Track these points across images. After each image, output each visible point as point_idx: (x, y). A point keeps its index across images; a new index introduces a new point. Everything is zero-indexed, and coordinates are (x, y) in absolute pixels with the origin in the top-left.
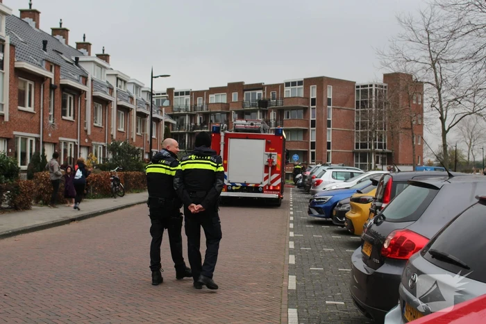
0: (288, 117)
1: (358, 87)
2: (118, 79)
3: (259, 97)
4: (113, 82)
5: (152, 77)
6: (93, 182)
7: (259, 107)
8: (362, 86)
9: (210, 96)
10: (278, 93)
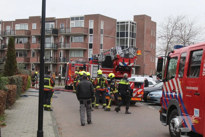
0: (72, 41)
1: (118, 23)
3: (52, 26)
8: (121, 23)
9: (16, 25)
10: (65, 24)
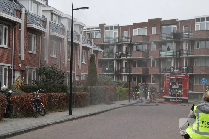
0: (198, 47)
2: (52, 14)
3: (174, 30)
4: (48, 16)
5: (73, 9)
6: (16, 103)
7: (174, 38)
9: (134, 30)
10: (189, 27)
